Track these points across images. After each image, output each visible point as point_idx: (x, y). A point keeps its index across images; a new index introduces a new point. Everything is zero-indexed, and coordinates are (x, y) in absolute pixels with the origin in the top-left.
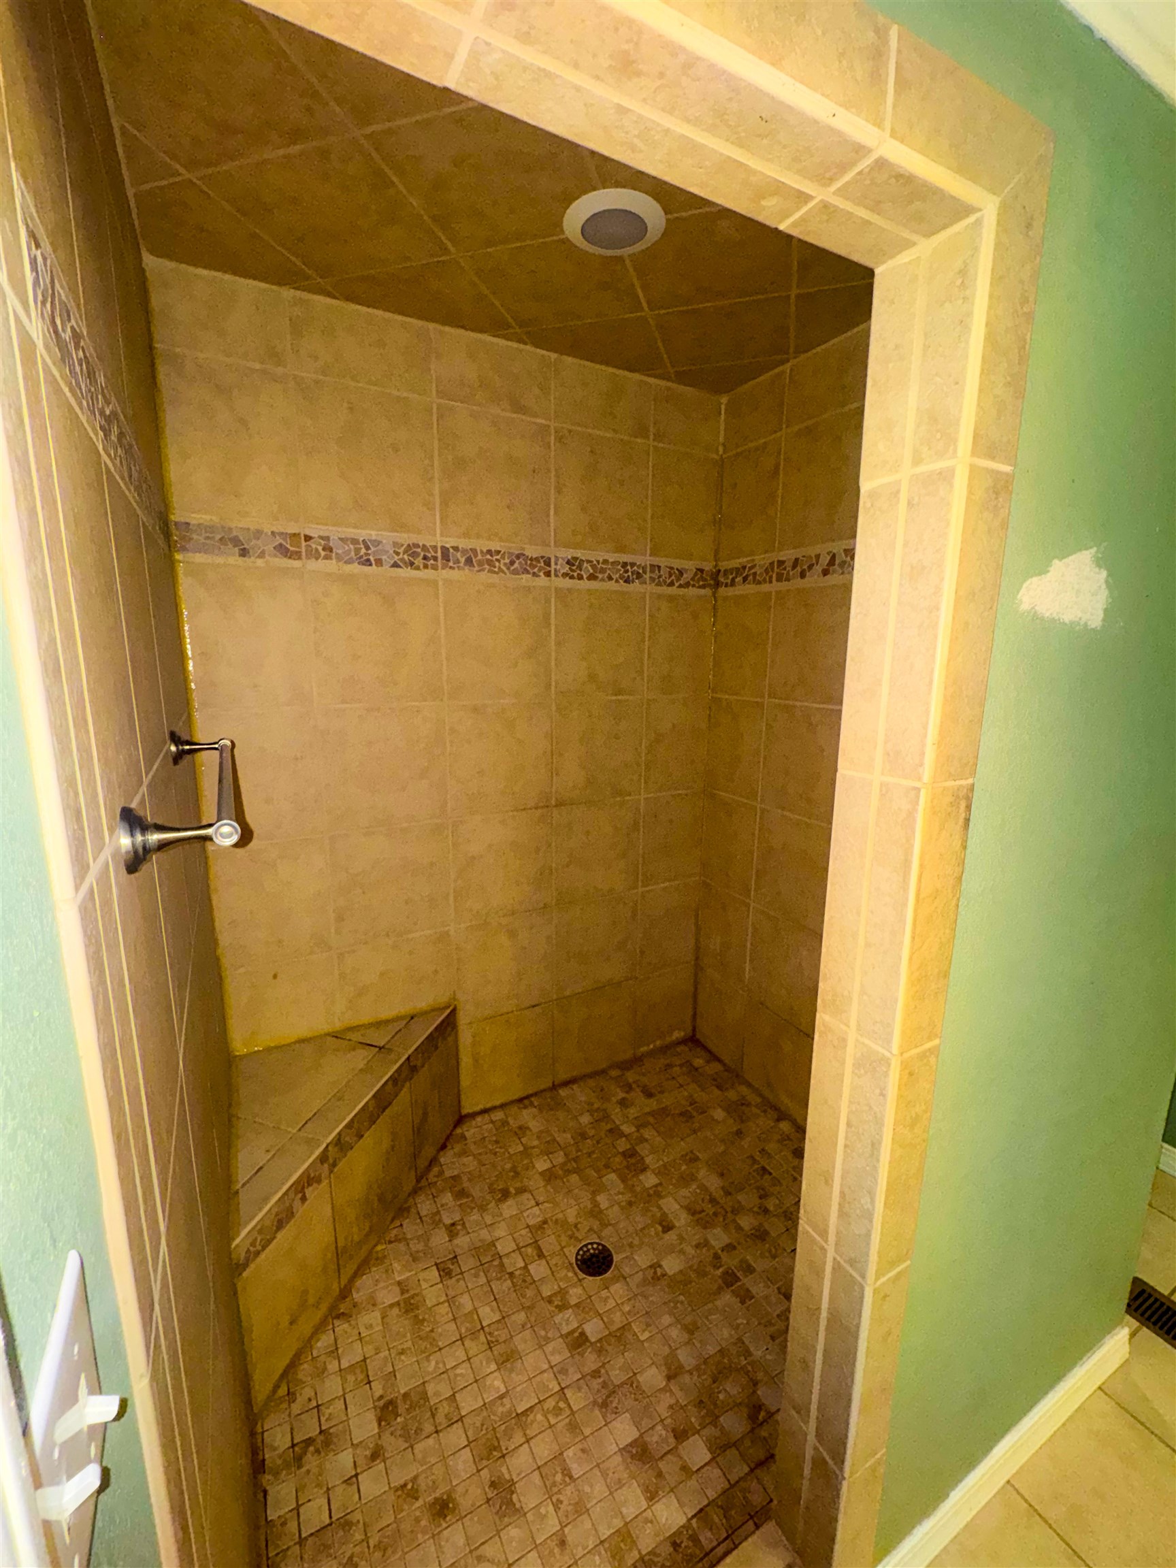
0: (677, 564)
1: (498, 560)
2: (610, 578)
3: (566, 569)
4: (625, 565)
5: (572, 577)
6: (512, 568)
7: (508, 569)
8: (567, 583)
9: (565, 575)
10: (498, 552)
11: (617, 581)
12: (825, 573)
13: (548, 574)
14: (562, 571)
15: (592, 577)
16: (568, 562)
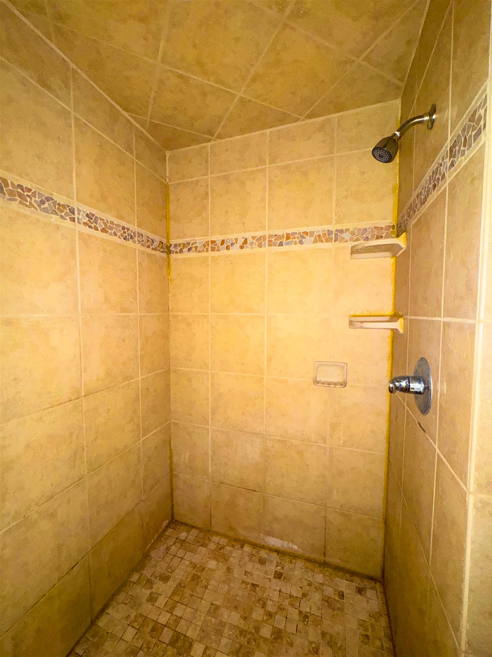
0: (151, 236)
1: (28, 196)
2: (115, 235)
3: (86, 220)
4: (123, 228)
5: (90, 227)
6: (42, 207)
7: (39, 206)
8: (86, 230)
9: (85, 224)
10: (29, 190)
11: (119, 237)
12: (242, 247)
13: (73, 220)
14: (83, 221)
15: (103, 230)
16: (87, 215)
